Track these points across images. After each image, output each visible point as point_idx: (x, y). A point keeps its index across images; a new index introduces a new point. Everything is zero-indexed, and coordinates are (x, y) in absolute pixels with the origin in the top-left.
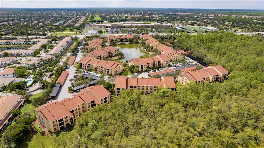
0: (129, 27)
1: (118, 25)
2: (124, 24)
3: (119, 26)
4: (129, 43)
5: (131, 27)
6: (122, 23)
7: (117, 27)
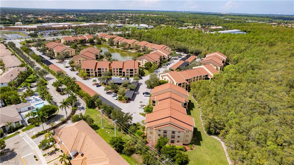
0: (60, 28)
1: (46, 27)
2: (52, 25)
3: (48, 28)
4: (90, 44)
5: (63, 28)
6: (51, 24)
7: (44, 29)
